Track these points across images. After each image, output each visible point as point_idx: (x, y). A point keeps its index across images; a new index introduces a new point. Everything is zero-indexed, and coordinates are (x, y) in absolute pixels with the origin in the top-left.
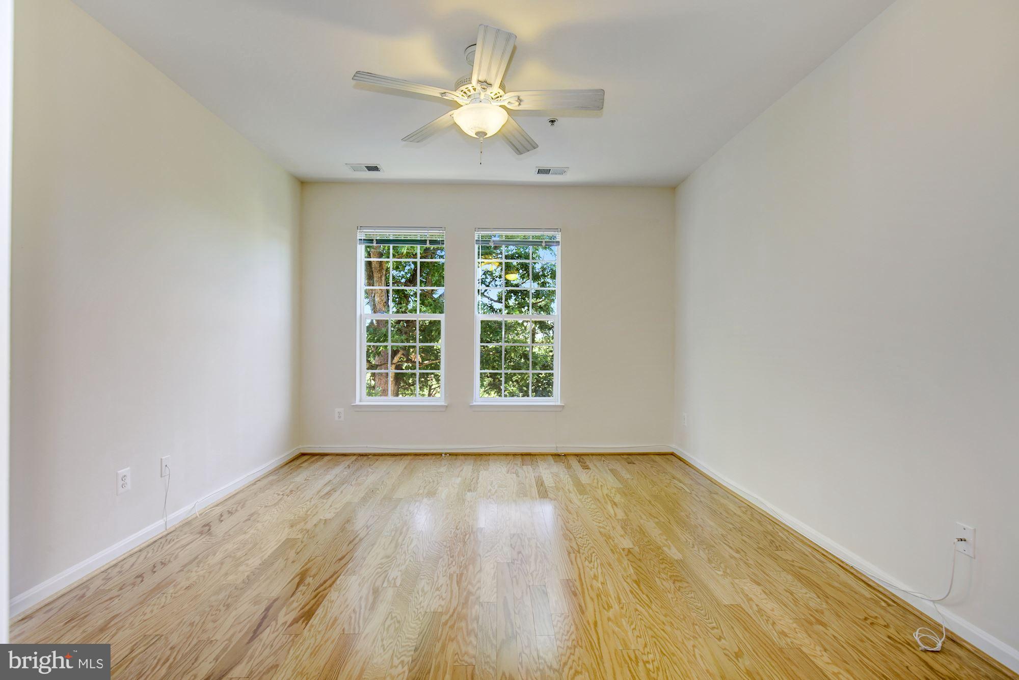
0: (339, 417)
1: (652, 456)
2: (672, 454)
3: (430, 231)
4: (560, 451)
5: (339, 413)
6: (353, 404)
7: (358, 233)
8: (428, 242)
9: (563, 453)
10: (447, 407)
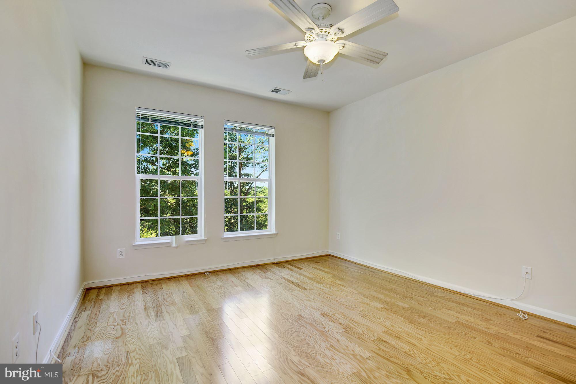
0: (121, 255)
1: (321, 257)
2: (329, 255)
3: (192, 118)
4: (276, 261)
5: (121, 252)
6: (134, 244)
7: (136, 112)
8: (192, 125)
9: (278, 262)
10: (206, 240)
